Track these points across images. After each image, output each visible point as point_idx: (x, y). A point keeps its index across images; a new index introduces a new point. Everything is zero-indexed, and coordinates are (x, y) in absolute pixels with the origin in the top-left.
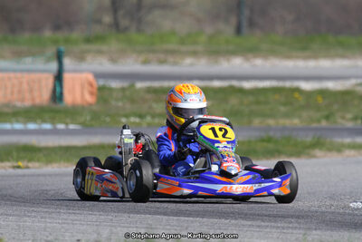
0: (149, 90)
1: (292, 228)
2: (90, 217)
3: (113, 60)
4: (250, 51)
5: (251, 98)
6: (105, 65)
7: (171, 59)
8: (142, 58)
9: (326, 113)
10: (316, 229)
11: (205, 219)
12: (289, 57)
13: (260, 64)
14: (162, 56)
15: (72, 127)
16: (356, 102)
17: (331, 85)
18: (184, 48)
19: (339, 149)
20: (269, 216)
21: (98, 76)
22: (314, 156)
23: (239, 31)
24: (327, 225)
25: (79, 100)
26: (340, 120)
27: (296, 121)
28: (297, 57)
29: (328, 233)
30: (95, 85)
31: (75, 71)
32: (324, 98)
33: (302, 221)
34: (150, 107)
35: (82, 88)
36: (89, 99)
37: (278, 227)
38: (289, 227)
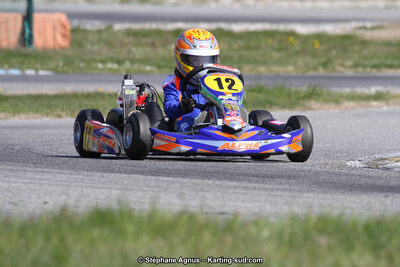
0: (129, 33)
1: (282, 190)
2: (59, 177)
5: (241, 43)
9: (323, 60)
10: (308, 191)
11: (186, 180)
15: (42, 73)
17: (329, 29)
19: (337, 100)
20: (256, 176)
21: (71, 16)
22: (310, 109)
24: (320, 187)
25: (50, 44)
26: (339, 68)
27: (291, 68)
29: (322, 195)
30: (69, 27)
31: (46, 11)
32: (321, 43)
33: (293, 182)
34: (129, 52)
35: (55, 29)
36: (62, 42)
37: (267, 189)
38: (278, 189)
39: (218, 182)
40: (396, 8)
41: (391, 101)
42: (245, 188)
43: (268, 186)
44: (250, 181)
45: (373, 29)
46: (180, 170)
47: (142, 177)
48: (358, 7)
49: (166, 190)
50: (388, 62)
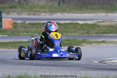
0: (30, 24)
2: (9, 67)
3: (18, 14)
4: (63, 11)
5: (63, 26)
6: (16, 16)
7: (37, 14)
8: (28, 13)
9: (87, 31)
10: (81, 70)
11: (46, 67)
12: (75, 13)
13: (66, 15)
14: (34, 13)
15: (5, 36)
16: (97, 28)
17: (89, 22)
18: (41, 10)
19: (91, 43)
20: (67, 66)
21: (13, 19)
22: (83, 46)
23: (59, 4)
24: (85, 69)
25: (7, 27)
26: (91, 34)
27: (77, 34)
28: (78, 13)
29: (85, 71)
30: (13, 22)
31: (6, 18)
32: (86, 26)
33: (77, 67)
34: (30, 29)
35: (8, 23)
36: (10, 26)
37: (69, 70)
38: (73, 70)
39: (55, 68)
40: (108, 16)
41: (106, 43)
42: (63, 69)
43: (70, 69)
44: (65, 67)
45: (101, 22)
46: (44, 64)
47: (33, 66)
48: (97, 16)
49: (40, 70)
50: (106, 32)
